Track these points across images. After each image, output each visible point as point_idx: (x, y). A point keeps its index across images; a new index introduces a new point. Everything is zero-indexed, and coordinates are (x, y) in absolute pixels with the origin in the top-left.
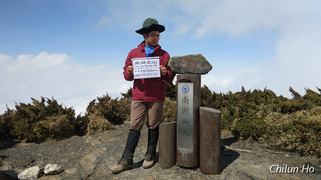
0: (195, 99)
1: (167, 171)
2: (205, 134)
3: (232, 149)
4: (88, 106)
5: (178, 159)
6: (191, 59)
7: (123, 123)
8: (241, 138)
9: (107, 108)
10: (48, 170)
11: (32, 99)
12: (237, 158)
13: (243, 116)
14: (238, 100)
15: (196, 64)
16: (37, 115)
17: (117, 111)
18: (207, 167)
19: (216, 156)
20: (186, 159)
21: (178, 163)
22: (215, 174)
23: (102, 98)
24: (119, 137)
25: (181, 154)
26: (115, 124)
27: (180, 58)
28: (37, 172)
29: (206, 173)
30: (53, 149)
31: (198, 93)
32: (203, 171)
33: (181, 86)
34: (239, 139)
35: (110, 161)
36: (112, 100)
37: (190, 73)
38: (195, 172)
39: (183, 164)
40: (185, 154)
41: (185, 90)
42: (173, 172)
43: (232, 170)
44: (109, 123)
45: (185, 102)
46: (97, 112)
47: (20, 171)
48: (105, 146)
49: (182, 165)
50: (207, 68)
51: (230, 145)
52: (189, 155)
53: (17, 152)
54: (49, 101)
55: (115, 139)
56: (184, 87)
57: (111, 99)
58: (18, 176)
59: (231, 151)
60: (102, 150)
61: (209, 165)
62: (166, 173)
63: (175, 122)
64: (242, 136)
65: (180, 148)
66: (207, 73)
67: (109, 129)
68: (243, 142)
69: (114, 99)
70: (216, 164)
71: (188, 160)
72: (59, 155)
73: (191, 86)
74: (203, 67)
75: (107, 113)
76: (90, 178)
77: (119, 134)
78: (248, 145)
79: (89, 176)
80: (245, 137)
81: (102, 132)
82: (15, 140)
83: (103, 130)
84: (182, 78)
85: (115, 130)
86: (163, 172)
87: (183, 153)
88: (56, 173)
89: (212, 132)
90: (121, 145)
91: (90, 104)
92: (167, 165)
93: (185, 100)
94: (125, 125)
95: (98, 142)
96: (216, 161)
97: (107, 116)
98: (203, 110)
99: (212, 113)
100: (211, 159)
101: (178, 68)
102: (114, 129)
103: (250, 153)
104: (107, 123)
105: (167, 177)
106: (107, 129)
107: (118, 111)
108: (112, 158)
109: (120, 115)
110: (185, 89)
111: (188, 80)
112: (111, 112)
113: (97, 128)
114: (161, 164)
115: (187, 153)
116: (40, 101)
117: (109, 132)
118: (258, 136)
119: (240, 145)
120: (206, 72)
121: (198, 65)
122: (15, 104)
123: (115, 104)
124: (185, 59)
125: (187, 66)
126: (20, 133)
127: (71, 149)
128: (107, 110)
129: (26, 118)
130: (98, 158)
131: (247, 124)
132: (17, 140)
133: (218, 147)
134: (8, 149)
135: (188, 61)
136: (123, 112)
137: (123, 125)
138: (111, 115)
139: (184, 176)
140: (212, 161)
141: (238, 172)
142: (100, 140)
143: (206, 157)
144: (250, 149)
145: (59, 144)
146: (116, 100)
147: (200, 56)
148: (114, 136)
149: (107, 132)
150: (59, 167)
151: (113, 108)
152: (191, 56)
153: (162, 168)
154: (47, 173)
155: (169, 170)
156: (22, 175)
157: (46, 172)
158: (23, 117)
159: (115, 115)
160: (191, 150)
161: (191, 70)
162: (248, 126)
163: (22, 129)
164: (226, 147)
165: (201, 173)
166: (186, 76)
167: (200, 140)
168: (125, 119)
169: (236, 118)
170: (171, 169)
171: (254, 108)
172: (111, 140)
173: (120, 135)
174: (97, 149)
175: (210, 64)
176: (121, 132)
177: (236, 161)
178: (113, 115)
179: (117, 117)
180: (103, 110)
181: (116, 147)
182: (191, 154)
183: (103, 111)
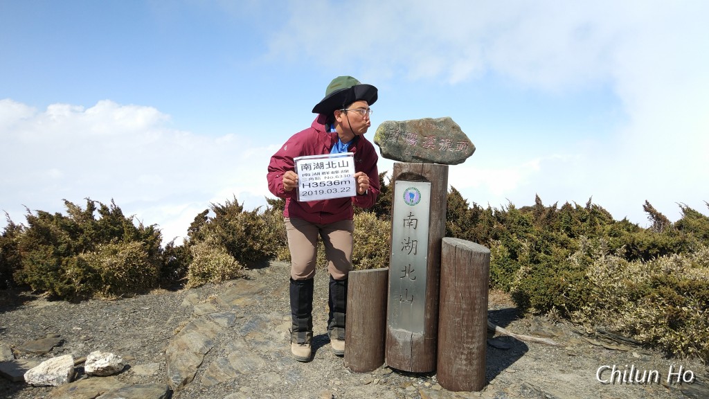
0: (433, 218)
1: (364, 377)
2: (452, 299)
3: (511, 334)
4: (192, 224)
5: (389, 352)
6: (426, 128)
7: (267, 265)
8: (533, 310)
9: (234, 230)
10: (93, 365)
11: (67, 202)
12: (522, 355)
13: (538, 262)
14: (528, 224)
15: (439, 140)
16: (74, 238)
17: (255, 239)
18: (454, 374)
19: (475, 351)
20: (408, 353)
21: (389, 362)
22: (471, 390)
23: (222, 207)
24: (257, 296)
25: (395, 342)
26: (251, 267)
27: (403, 125)
28: (69, 369)
29: (451, 386)
30: (107, 317)
31: (441, 207)
32: (445, 382)
33: (402, 188)
34: (527, 312)
35: (234, 349)
36: (245, 213)
37: (425, 160)
38: (427, 384)
39: (400, 365)
40: (405, 343)
41: (412, 198)
42: (376, 381)
43: (509, 383)
44: (236, 263)
45: (410, 224)
46: (209, 239)
47: (30, 363)
48: (224, 316)
49: (396, 366)
50: (463, 150)
51: (507, 325)
52: (413, 344)
53: (27, 321)
54: (104, 210)
55: (248, 300)
56: (410, 191)
57: (243, 211)
58: (26, 377)
59: (508, 338)
60: (217, 324)
61: (459, 370)
62: (361, 383)
63: (387, 268)
64: (535, 307)
65: (394, 327)
66: (462, 161)
67: (236, 278)
68: (536, 320)
69: (250, 211)
70: (474, 367)
71: (410, 356)
72: (122, 330)
73: (424, 189)
74: (453, 147)
75: (234, 242)
76: (189, 387)
77: (257, 289)
78: (546, 327)
79: (185, 383)
80: (542, 310)
81: (220, 283)
82: (23, 293)
83: (223, 278)
84: (405, 171)
85: (249, 279)
86: (354, 380)
87: (401, 340)
88: (111, 372)
89: (468, 295)
90: (261, 316)
91: (196, 219)
92: (363, 365)
93: (411, 220)
94: (273, 270)
95: (209, 306)
96: (475, 362)
97: (232, 248)
98: (449, 246)
99: (470, 253)
100: (463, 357)
101: (398, 147)
102: (247, 278)
103: (552, 345)
104: (233, 265)
105: (361, 392)
106: (233, 277)
107: (258, 237)
108: (239, 344)
109: (262, 247)
110: (412, 195)
111: (418, 176)
112: (241, 240)
113: (209, 273)
114: (350, 363)
115: (409, 339)
116: (84, 208)
117: (235, 285)
118: (572, 309)
119: (530, 325)
120: (460, 160)
121: (444, 142)
122: (27, 214)
123: (252, 223)
124: (415, 127)
125: (419, 145)
126: (36, 278)
127: (148, 320)
128: (233, 235)
129: (50, 244)
130: (208, 343)
131: (547, 279)
132: (29, 294)
133: (480, 330)
134: (7, 313)
135: (421, 132)
136: (270, 241)
137: (267, 270)
138: (242, 247)
139: (401, 391)
140: (466, 360)
141: (525, 387)
142: (214, 302)
143: (453, 352)
144: (552, 337)
145: (123, 306)
146: (254, 213)
147: (447, 122)
148: (247, 294)
149: (231, 283)
150: (118, 358)
151: (248, 230)
152: (429, 122)
153: (352, 370)
154: (91, 370)
155: (368, 375)
156: (34, 374)
157: (88, 369)
158: (43, 243)
159: (252, 246)
160: (419, 334)
161: (426, 154)
162: (548, 285)
163: (41, 269)
164: (498, 329)
165: (438, 387)
166: (415, 167)
167: (440, 313)
168: (273, 257)
169: (522, 264)
170: (372, 374)
171: (563, 245)
172: (239, 302)
173: (260, 292)
174: (208, 322)
175: (470, 142)
176: (263, 286)
177: (520, 362)
178: (246, 246)
179: (255, 251)
180: (225, 235)
181: (249, 318)
182: (418, 343)
183: (223, 237)
